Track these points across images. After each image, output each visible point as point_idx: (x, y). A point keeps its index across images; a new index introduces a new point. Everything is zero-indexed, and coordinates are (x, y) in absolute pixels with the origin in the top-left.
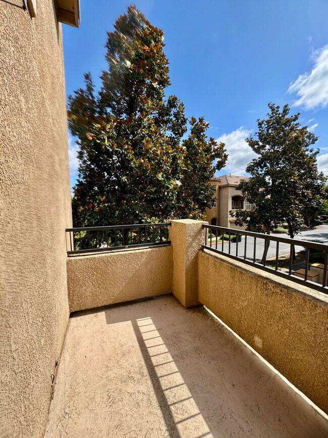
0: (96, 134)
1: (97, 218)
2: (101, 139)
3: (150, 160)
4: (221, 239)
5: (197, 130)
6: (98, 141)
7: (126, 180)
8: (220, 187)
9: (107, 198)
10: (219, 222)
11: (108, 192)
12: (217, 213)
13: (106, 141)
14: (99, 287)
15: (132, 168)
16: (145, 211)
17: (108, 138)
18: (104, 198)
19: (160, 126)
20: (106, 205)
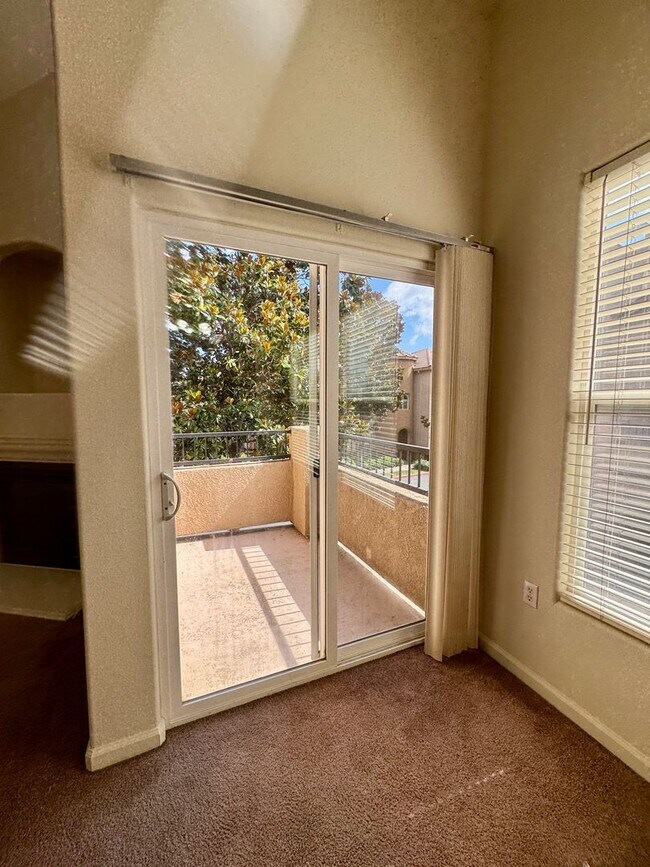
0: (185, 293)
1: (186, 426)
2: (193, 301)
3: (270, 336)
4: (416, 467)
5: (352, 283)
6: (189, 306)
7: (234, 365)
8: (415, 372)
9: (203, 393)
10: (413, 438)
11: (204, 383)
12: (408, 420)
13: (202, 304)
14: (195, 509)
15: (245, 345)
16: (266, 414)
17: (205, 298)
18: (199, 393)
19: (293, 271)
20: (202, 404)
